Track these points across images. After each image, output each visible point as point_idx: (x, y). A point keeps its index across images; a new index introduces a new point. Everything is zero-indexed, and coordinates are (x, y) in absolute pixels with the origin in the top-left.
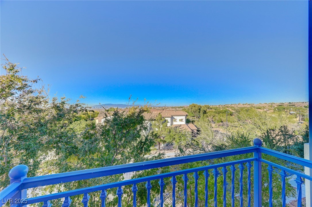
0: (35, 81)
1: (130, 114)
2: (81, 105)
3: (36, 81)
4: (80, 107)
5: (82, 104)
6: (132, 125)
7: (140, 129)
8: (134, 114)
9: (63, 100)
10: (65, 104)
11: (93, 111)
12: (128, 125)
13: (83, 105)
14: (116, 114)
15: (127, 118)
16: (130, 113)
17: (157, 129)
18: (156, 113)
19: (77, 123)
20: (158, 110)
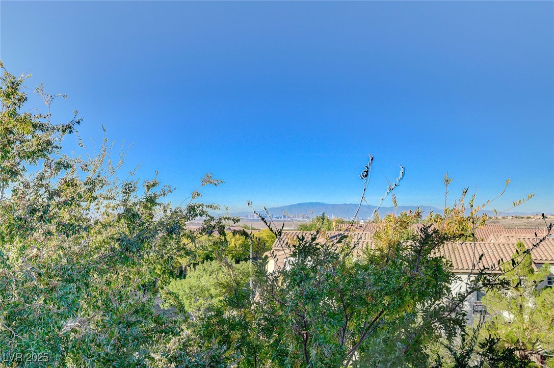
0: (68, 128)
1: (381, 250)
2: (205, 209)
3: (70, 128)
4: (204, 218)
5: (208, 207)
6: (386, 300)
7: (428, 328)
8: (398, 250)
9: (151, 193)
10: (156, 204)
11: (244, 234)
12: (369, 300)
13: (210, 212)
14: (304, 250)
15: (366, 268)
16: (383, 245)
17: (507, 316)
18: (502, 240)
19: (210, 269)
20: (509, 228)
